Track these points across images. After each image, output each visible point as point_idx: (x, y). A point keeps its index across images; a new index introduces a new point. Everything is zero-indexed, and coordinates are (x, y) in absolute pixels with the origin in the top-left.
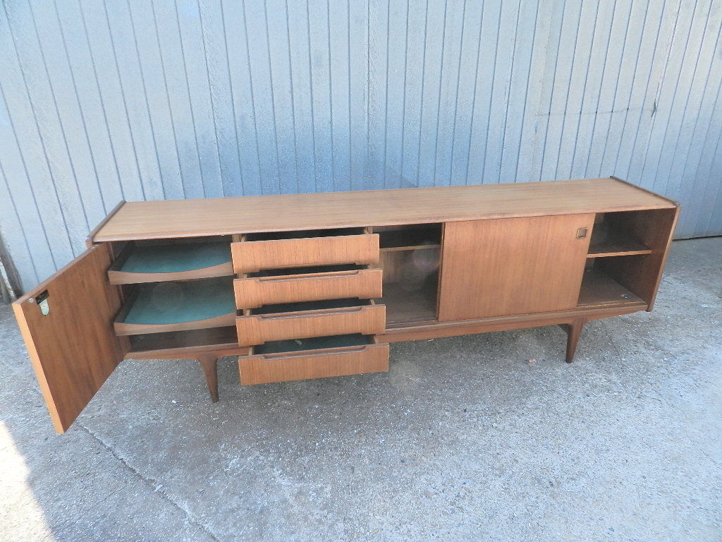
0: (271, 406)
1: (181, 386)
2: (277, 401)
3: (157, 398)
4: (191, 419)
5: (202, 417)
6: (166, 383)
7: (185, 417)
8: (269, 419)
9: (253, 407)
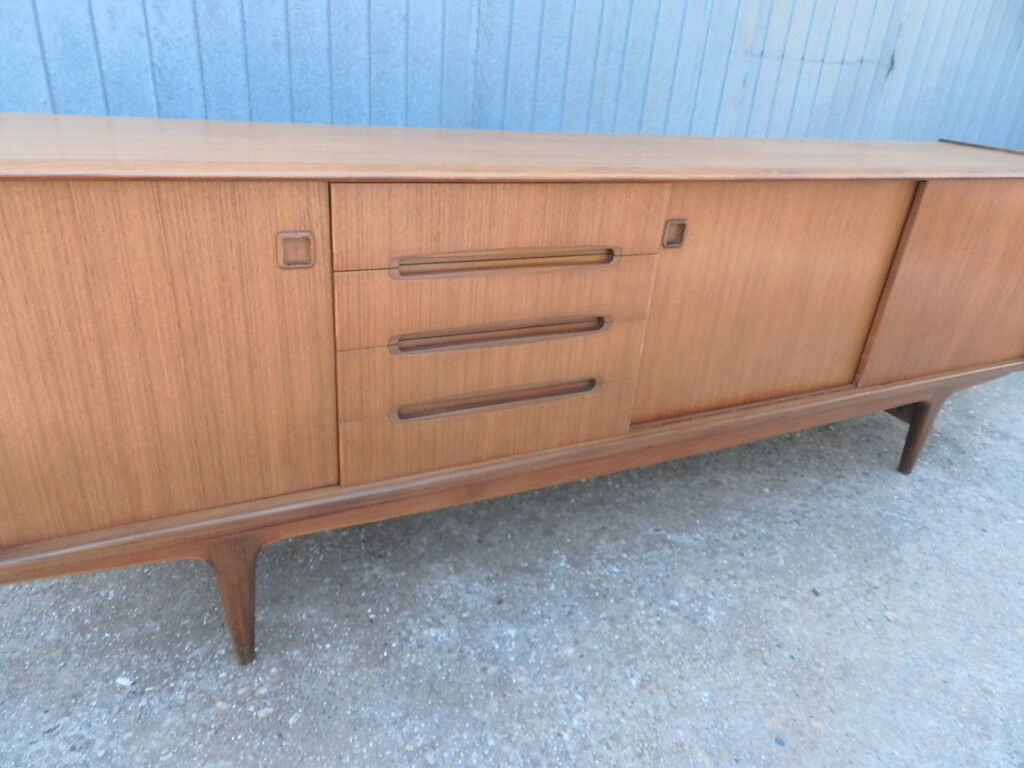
0: (400, 648)
1: (132, 631)
2: (410, 633)
3: (65, 678)
4: (193, 725)
5: (224, 714)
6: (83, 630)
7: (172, 725)
8: (412, 687)
9: (355, 658)
